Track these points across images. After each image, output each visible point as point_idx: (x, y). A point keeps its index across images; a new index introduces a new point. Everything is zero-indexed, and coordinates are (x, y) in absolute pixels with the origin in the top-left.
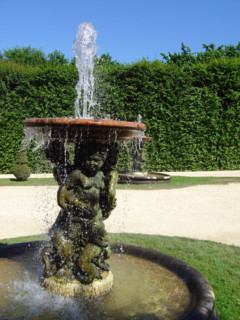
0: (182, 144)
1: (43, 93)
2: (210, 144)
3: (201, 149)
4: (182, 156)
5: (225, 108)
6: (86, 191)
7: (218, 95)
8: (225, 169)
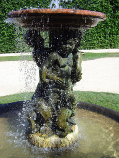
0: (89, 34)
1: (4, 5)
2: (106, 33)
3: (100, 37)
4: (89, 41)
5: (115, 12)
6: (62, 69)
7: (110, 4)
8: (114, 48)
